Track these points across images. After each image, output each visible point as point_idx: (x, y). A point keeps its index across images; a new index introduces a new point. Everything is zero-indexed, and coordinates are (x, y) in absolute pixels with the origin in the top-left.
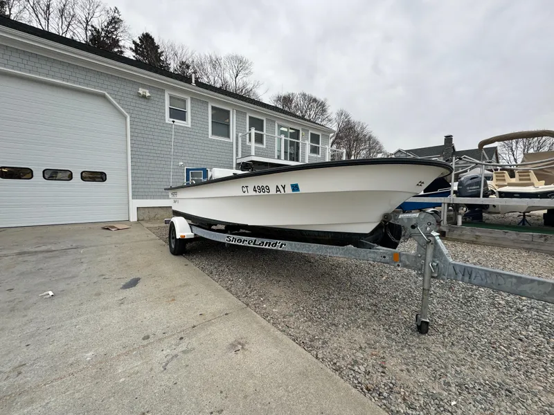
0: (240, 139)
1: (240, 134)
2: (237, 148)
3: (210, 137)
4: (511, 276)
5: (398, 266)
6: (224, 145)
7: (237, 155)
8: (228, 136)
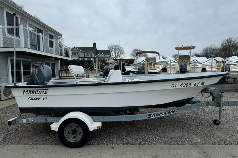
4: (237, 101)
5: (209, 106)
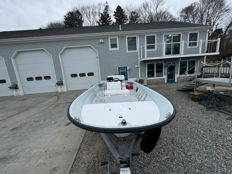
0: (141, 49)
1: (141, 47)
2: (140, 54)
3: (127, 52)
6: (134, 54)
7: (140, 57)
8: (136, 49)
